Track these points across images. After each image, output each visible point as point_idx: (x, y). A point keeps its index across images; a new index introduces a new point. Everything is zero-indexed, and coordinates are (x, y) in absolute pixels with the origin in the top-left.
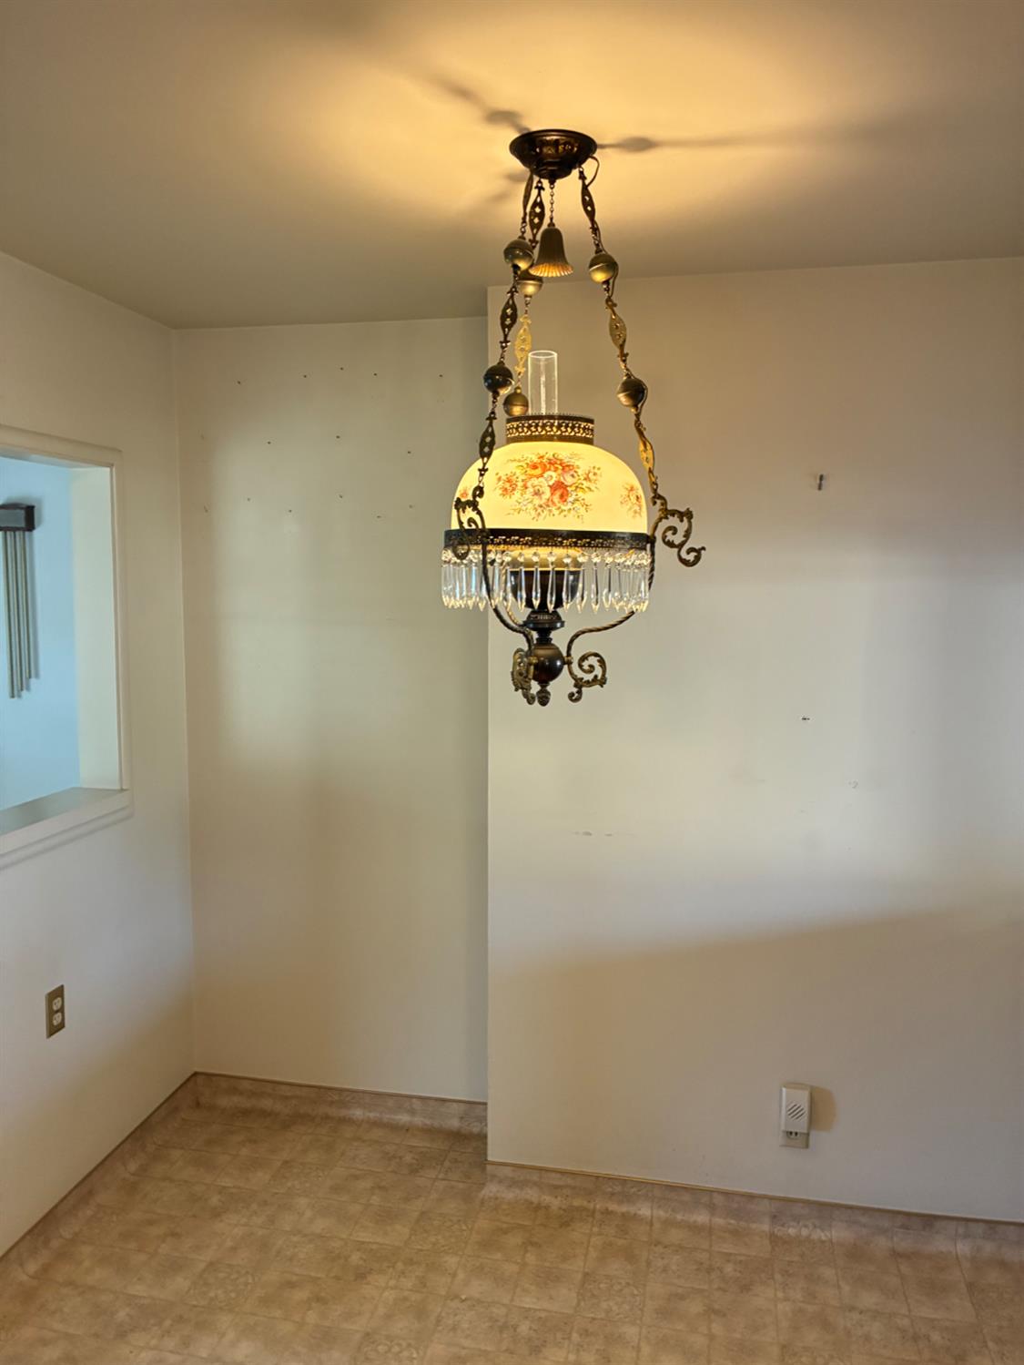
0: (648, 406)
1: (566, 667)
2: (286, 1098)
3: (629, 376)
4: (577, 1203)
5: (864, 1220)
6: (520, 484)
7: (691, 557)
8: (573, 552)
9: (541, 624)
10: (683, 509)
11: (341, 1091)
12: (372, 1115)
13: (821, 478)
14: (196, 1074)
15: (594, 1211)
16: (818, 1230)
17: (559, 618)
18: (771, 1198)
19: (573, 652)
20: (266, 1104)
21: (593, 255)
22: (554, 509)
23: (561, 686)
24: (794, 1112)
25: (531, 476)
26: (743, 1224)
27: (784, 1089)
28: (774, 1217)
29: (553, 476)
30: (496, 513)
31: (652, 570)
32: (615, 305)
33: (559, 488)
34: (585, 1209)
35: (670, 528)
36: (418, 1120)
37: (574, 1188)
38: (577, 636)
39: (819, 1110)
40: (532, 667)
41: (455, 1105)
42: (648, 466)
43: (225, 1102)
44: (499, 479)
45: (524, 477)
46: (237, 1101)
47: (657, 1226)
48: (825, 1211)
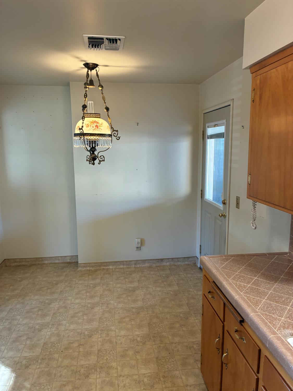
0: (109, 112)
1: (97, 158)
2: (28, 261)
3: (106, 106)
4: (97, 268)
5: (151, 262)
6: (90, 125)
7: (118, 138)
8: (97, 137)
9: (93, 150)
10: (116, 130)
11: (42, 258)
12: (49, 262)
13: (138, 123)
14: (5, 259)
15: (101, 269)
16: (143, 265)
17: (96, 149)
18: (134, 261)
19: (99, 155)
20: (24, 263)
21: (99, 85)
22: (96, 130)
23: (97, 161)
24: (138, 243)
25: (92, 124)
26: (129, 266)
27: (136, 239)
28: (135, 264)
29: (95, 124)
30: (86, 131)
31: (112, 140)
32: (103, 94)
33: (96, 126)
34: (99, 269)
35: (114, 133)
36: (60, 261)
37: (96, 266)
38: (99, 152)
39: (142, 243)
40: (92, 158)
41: (68, 257)
42: (110, 122)
43: (13, 265)
44: (86, 124)
45: (90, 124)
46: (16, 264)
47: (113, 269)
48: (144, 261)
